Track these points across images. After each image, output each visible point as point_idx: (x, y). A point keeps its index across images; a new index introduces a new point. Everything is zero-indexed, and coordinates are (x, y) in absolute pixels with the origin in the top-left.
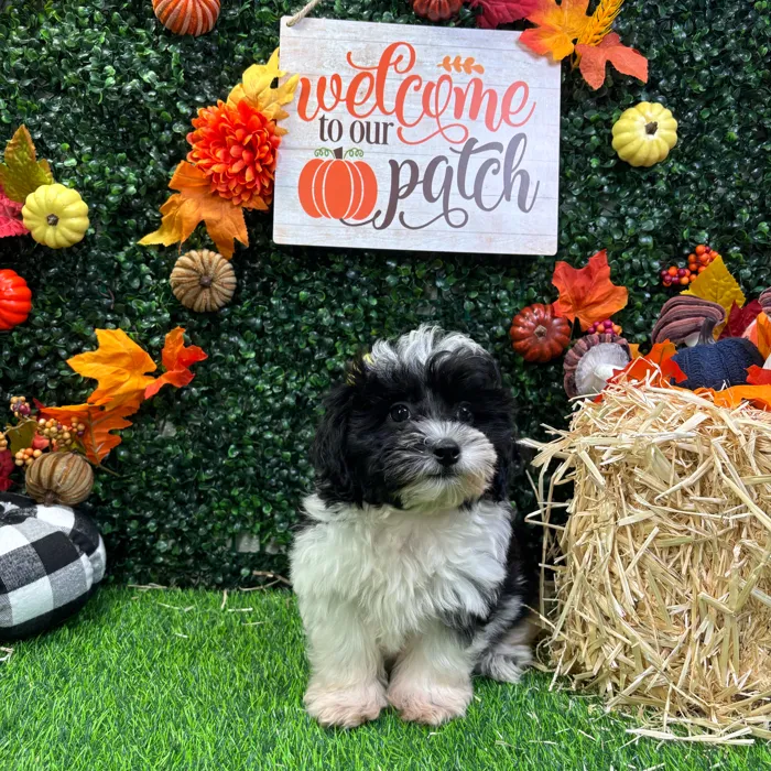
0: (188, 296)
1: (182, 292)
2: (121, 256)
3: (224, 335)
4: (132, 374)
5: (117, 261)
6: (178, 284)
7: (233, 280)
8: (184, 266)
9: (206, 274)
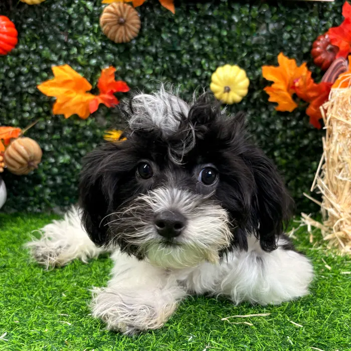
0: (112, 31)
1: (108, 28)
2: (71, 10)
3: (133, 59)
4: (77, 92)
5: (68, 14)
6: (105, 23)
7: (138, 21)
8: (109, 12)
9: (122, 17)
